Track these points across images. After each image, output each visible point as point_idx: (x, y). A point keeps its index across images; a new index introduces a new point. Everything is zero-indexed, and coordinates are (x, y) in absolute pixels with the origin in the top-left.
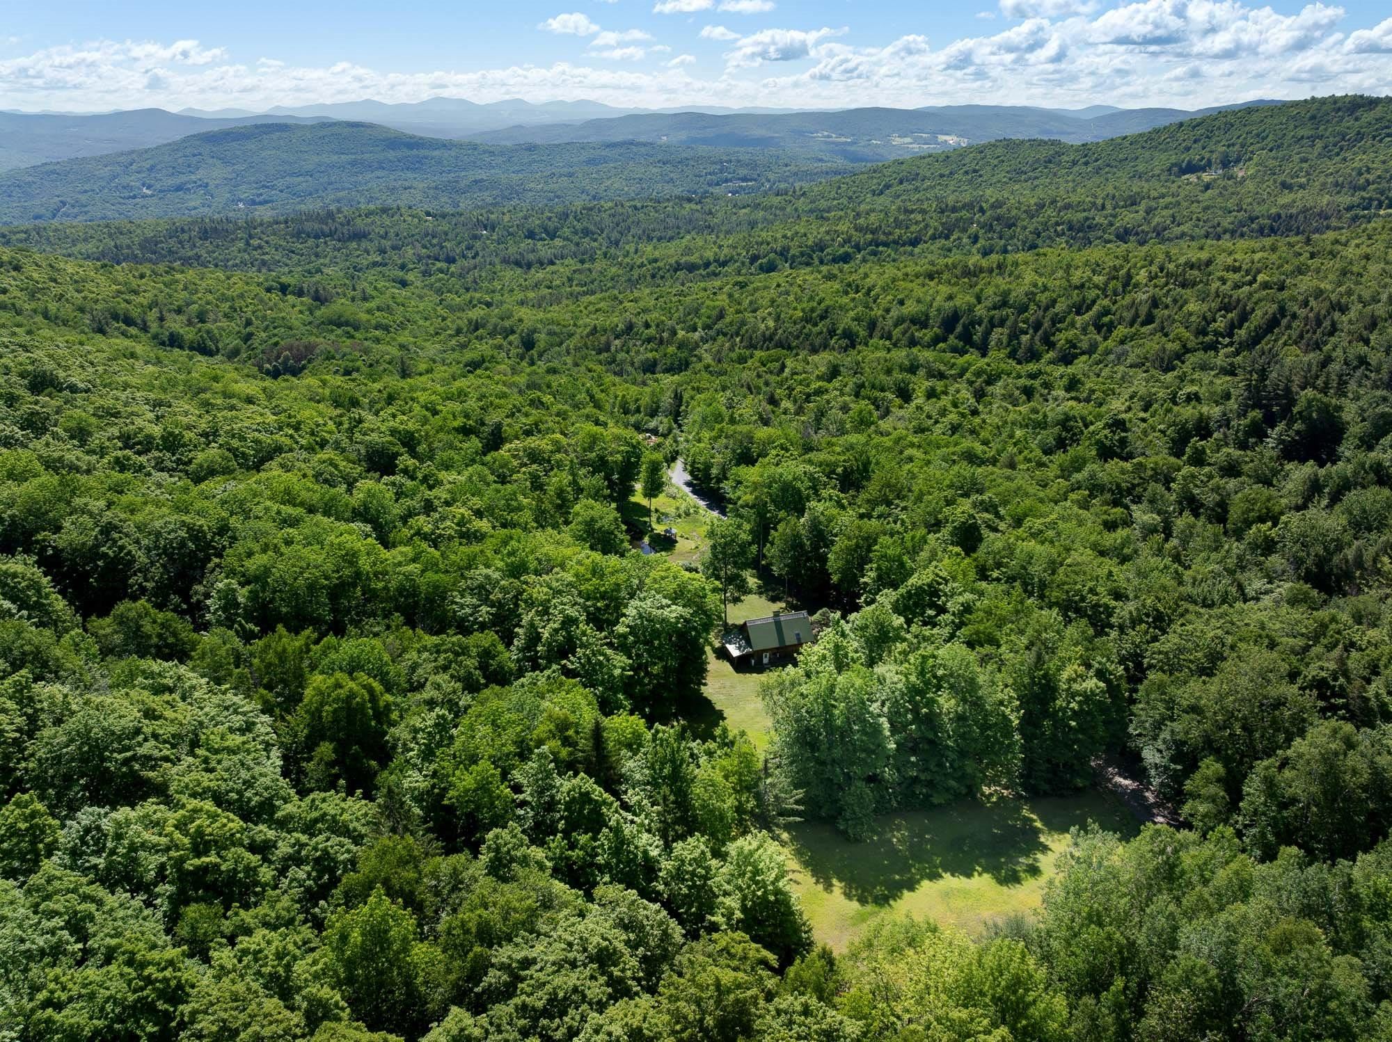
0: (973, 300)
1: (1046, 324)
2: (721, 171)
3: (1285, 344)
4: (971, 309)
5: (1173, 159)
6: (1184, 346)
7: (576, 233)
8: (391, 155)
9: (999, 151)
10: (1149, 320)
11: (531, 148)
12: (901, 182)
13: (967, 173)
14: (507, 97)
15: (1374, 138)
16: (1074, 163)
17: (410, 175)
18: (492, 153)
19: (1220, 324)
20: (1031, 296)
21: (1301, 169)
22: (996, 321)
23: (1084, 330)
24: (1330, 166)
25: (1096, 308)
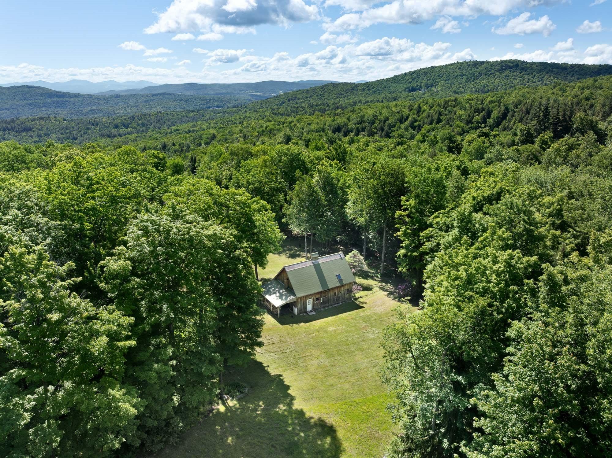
0: (346, 121)
1: (386, 128)
2: (207, 103)
3: (515, 123)
4: (346, 125)
5: (406, 86)
6: (463, 129)
7: (138, 125)
8: (49, 100)
9: (330, 87)
10: (439, 121)
11: (118, 96)
12: (289, 101)
13: (317, 96)
14: (106, 80)
15: (486, 75)
16: (364, 90)
17: (59, 109)
18: (99, 99)
19: (477, 118)
20: (375, 117)
21: (460, 87)
22: (360, 129)
23: (406, 129)
24: (472, 85)
25: (410, 119)
